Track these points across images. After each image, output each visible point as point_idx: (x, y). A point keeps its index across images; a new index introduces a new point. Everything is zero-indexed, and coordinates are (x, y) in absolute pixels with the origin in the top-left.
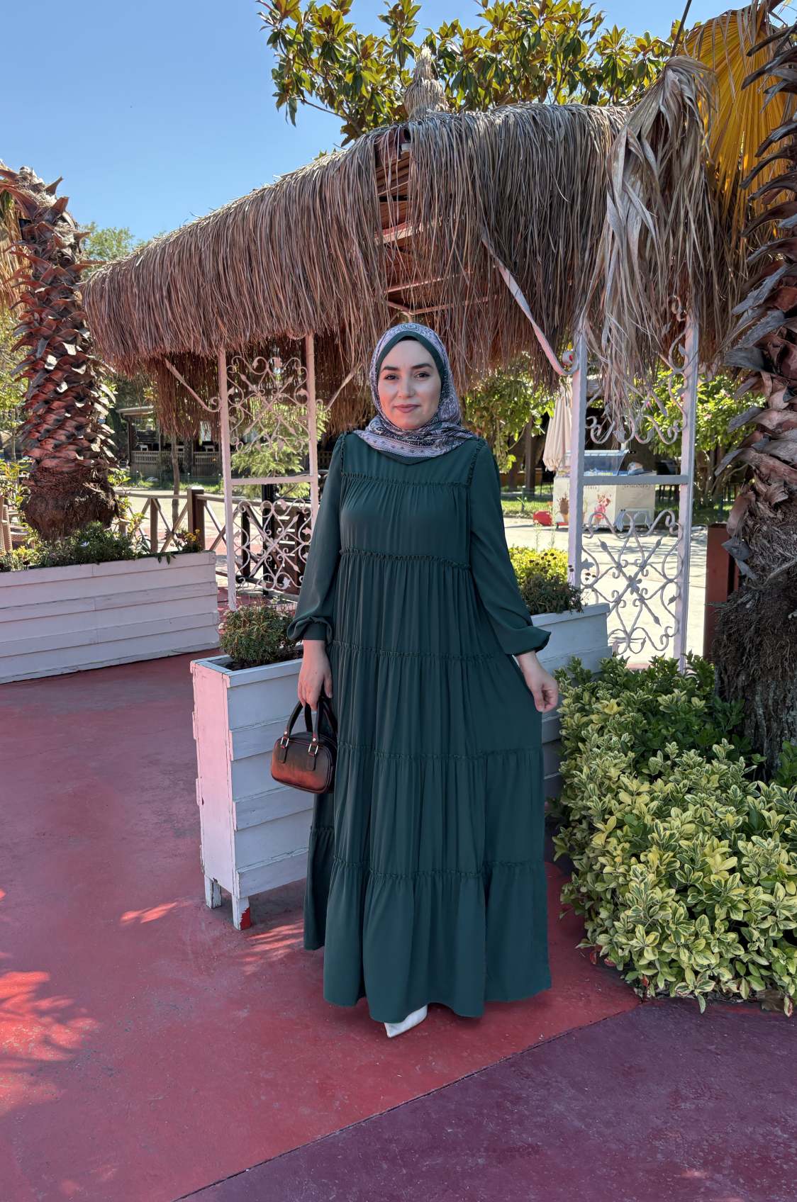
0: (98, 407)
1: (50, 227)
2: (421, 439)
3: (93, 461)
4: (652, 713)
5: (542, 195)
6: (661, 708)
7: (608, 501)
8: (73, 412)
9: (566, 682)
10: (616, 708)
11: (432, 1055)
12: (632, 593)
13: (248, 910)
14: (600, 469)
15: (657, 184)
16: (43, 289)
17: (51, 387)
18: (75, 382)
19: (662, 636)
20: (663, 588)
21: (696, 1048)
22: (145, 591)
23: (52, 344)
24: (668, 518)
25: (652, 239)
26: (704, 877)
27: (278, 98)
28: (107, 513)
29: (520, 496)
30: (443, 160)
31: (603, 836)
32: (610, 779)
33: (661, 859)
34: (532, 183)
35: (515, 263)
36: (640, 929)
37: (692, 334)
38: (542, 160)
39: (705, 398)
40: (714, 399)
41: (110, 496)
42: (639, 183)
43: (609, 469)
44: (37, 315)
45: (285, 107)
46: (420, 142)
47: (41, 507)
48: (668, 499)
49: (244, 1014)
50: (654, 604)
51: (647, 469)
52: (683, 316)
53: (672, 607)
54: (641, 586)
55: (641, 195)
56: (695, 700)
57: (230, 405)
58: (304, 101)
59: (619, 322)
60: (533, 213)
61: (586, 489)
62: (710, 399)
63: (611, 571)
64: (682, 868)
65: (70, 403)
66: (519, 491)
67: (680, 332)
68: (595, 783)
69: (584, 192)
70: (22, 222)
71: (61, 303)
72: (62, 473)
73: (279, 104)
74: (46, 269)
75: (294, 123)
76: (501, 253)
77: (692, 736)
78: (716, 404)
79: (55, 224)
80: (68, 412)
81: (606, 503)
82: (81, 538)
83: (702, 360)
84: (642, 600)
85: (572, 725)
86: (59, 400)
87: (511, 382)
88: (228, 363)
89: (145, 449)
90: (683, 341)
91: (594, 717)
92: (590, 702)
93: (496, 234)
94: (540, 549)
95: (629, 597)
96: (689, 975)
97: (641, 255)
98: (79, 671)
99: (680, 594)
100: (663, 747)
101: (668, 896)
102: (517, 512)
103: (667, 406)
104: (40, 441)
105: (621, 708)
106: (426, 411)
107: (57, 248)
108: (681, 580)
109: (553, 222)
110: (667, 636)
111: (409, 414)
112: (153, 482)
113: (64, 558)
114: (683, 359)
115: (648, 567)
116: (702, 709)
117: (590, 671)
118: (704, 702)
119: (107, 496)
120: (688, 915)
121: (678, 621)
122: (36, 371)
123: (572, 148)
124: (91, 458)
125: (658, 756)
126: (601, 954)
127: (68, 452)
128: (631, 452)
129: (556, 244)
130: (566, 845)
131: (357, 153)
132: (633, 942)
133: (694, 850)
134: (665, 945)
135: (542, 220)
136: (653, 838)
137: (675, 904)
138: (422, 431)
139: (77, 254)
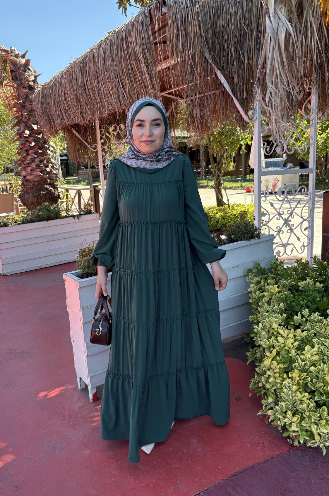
0: (49, 152)
1: (23, 73)
2: (155, 158)
3: (48, 176)
4: (296, 290)
5: (236, 30)
6: (300, 288)
7: (278, 180)
8: (38, 154)
9: (252, 275)
10: (277, 290)
11: (180, 480)
12: (286, 227)
13: (96, 393)
14: (274, 167)
15: (294, 9)
16: (21, 101)
17: (28, 144)
18: (38, 142)
19: (302, 246)
20: (302, 223)
21: (321, 477)
22: (69, 232)
23: (27, 125)
24: (303, 189)
25: (293, 39)
26: (324, 386)
27: (119, 4)
28: (54, 199)
29: (240, 180)
30: (183, 15)
31: (270, 359)
32: (273, 329)
33: (300, 377)
34: (230, 24)
35: (223, 66)
36: (289, 413)
37: (314, 99)
38: (235, 11)
39: (322, 133)
40: (325, 132)
41: (56, 190)
42: (284, 8)
43: (279, 167)
44: (20, 113)
45: (122, 8)
46: (171, 6)
47: (27, 197)
48: (304, 179)
49: (87, 452)
50: (297, 231)
51: (295, 166)
52: (310, 89)
53: (306, 232)
54: (290, 223)
55: (285, 15)
56: (318, 284)
57: (102, 147)
58: (130, 5)
59: (276, 88)
60: (231, 40)
61: (263, 178)
62: (324, 133)
63: (275, 217)
64: (312, 381)
65: (36, 150)
66: (240, 178)
67: (308, 97)
68: (265, 331)
69: (258, 27)
70: (12, 72)
71: (30, 107)
72: (35, 182)
73: (120, 7)
74: (23, 92)
75: (126, 15)
76: (215, 62)
77: (316, 304)
78: (326, 135)
79: (25, 72)
80: (36, 155)
81: (277, 181)
82: (39, 210)
83: (319, 110)
84: (291, 230)
85: (255, 297)
86: (32, 150)
87: (230, 129)
88: (100, 128)
89: (83, 169)
90: (310, 102)
91: (266, 294)
92: (264, 284)
93: (212, 52)
94: (247, 204)
95: (285, 229)
96: (317, 437)
97: (287, 49)
98: (42, 268)
99: (310, 227)
100: (301, 311)
101: (304, 396)
102: (239, 187)
103: (304, 137)
104: (25, 168)
105: (280, 289)
106: (158, 143)
107: (27, 82)
108: (310, 219)
109: (242, 44)
110: (304, 246)
111: (150, 145)
112: (87, 182)
113: (32, 219)
114: (310, 110)
115: (294, 214)
116: (321, 289)
117: (264, 268)
118: (322, 285)
119: (55, 191)
120: (315, 406)
121: (309, 239)
122: (21, 138)
123: (250, 5)
124: (47, 174)
125: (298, 315)
126: (269, 421)
127: (37, 172)
128: (288, 158)
129: (244, 55)
130: (253, 357)
131: (141, 16)
132: (286, 420)
133: (318, 372)
134: (303, 422)
135: (236, 42)
136: (295, 366)
137: (308, 401)
138: (155, 154)
139: (36, 85)
